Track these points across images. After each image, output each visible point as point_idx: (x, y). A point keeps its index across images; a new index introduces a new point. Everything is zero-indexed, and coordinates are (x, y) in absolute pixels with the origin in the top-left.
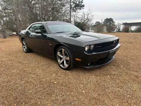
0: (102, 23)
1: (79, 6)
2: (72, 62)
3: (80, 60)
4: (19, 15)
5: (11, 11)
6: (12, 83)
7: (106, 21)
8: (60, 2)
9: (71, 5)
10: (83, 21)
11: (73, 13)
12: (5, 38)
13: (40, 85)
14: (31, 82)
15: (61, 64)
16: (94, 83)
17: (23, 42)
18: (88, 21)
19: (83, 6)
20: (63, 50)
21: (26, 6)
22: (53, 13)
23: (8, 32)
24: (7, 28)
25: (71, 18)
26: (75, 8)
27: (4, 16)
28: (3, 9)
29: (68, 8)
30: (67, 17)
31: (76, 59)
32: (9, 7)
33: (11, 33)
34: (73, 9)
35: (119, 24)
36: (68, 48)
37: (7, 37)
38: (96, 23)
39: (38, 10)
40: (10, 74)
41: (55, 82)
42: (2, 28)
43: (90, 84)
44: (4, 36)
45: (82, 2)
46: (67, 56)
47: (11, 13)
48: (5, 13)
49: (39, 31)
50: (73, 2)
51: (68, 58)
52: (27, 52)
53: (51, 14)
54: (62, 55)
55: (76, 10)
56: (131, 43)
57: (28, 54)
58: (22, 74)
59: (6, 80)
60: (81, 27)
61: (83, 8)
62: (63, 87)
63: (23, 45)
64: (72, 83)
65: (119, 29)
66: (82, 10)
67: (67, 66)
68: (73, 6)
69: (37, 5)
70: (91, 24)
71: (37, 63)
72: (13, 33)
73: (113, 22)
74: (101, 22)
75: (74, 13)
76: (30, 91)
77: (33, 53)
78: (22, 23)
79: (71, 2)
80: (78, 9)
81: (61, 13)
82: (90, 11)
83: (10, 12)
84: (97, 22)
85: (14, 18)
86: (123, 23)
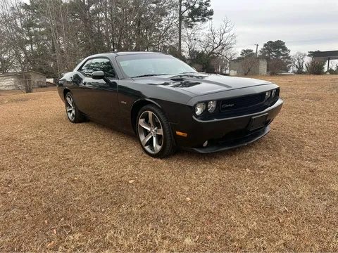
0: (259, 53)
1: (201, 13)
2: (169, 138)
3: (185, 135)
4: (60, 38)
5: (43, 29)
6: (42, 182)
7: (266, 49)
8: (154, 5)
9: (181, 13)
10: (209, 49)
11: (186, 31)
12: (29, 91)
13: (97, 187)
14: (80, 181)
15: (146, 145)
16: (212, 183)
17: (68, 99)
18: (223, 48)
19: (211, 13)
20: (150, 113)
21: (77, 17)
22: (138, 32)
23: (36, 79)
24: (34, 70)
25: (182, 42)
26: (190, 19)
27: (27, 42)
28: (24, 26)
29: (176, 18)
30: (172, 41)
31: (178, 133)
32: (37, 21)
33: (42, 80)
34: (186, 21)
35: (300, 54)
36: (161, 110)
37: (34, 90)
38: (242, 54)
39: (103, 26)
40: (37, 165)
41: (131, 182)
42: (23, 70)
43: (204, 185)
44: (26, 86)
45: (207, 5)
46: (159, 128)
47: (42, 34)
48: (30, 35)
49: (101, 73)
50: (185, 4)
51: (161, 132)
52: (75, 122)
53: (134, 35)
54: (149, 125)
55: (192, 23)
56: (319, 99)
57: (77, 125)
58: (63, 166)
59: (29, 177)
60: (204, 64)
61: (211, 19)
62: (145, 191)
63: (68, 105)
64: (166, 183)
65: (300, 68)
66: (209, 22)
67: (159, 148)
68: (186, 14)
69: (101, 15)
70: (229, 57)
71: (95, 143)
72: (48, 80)
73: (285, 49)
74: (254, 51)
75: (189, 31)
76: (78, 198)
77: (88, 124)
78: (68, 56)
79: (181, 6)
80: (198, 20)
81: (158, 30)
82: (228, 25)
83: (40, 33)
84: (244, 51)
85: (48, 45)
86: (310, 52)
